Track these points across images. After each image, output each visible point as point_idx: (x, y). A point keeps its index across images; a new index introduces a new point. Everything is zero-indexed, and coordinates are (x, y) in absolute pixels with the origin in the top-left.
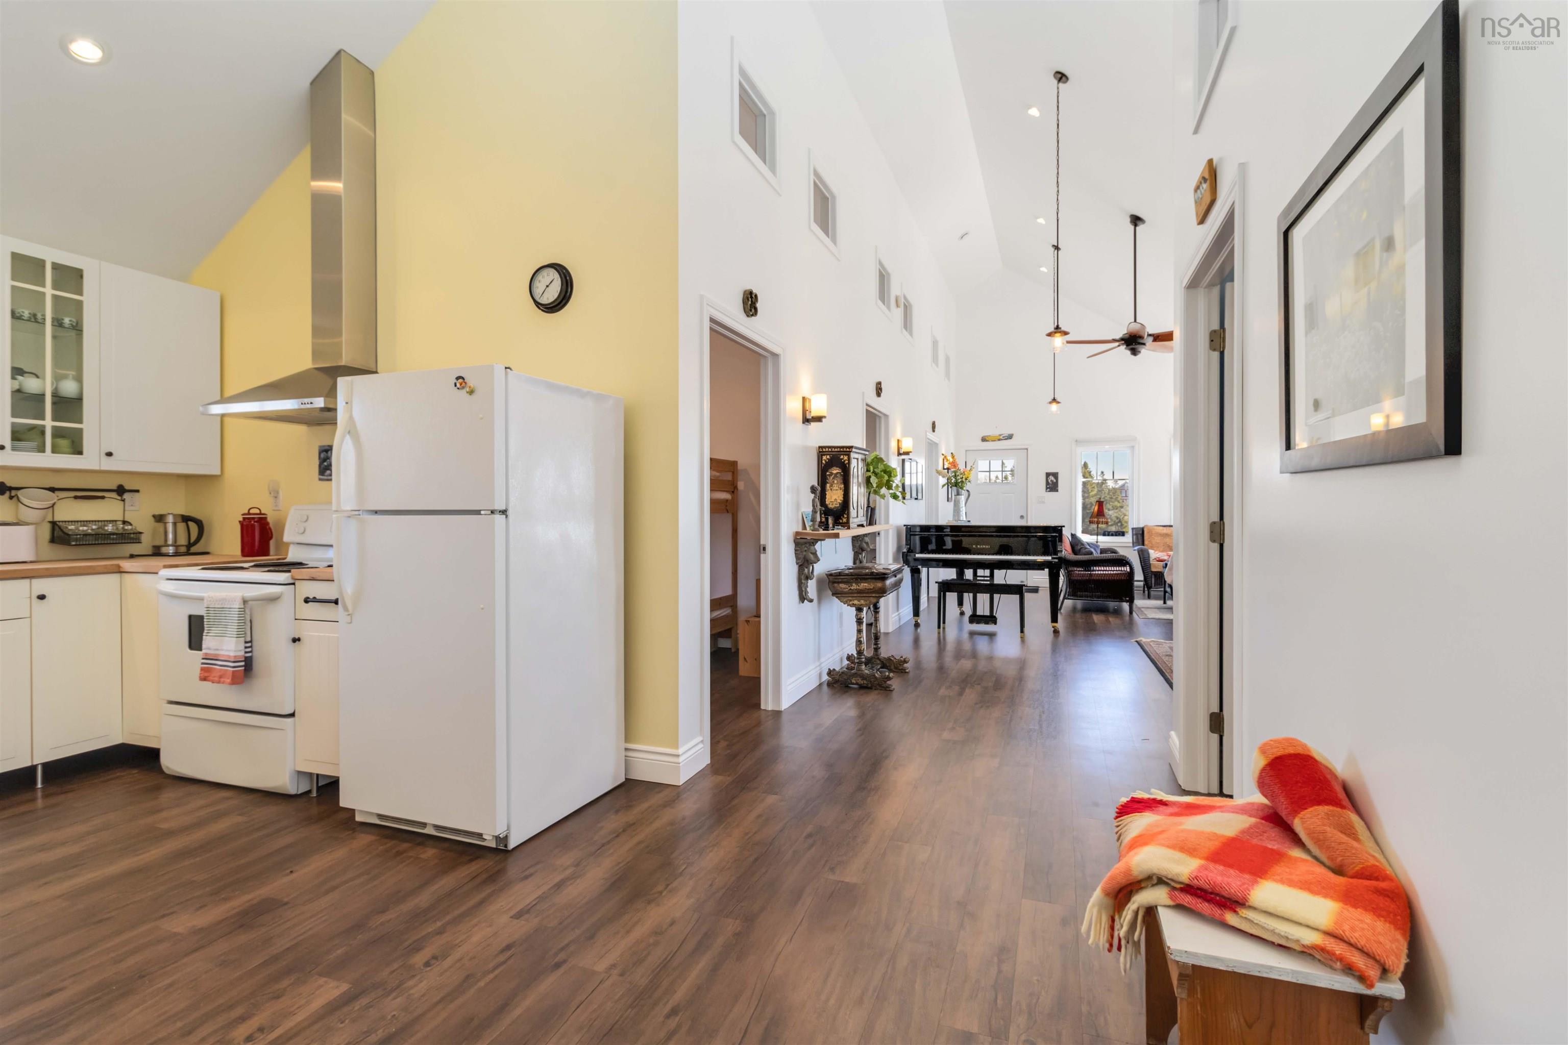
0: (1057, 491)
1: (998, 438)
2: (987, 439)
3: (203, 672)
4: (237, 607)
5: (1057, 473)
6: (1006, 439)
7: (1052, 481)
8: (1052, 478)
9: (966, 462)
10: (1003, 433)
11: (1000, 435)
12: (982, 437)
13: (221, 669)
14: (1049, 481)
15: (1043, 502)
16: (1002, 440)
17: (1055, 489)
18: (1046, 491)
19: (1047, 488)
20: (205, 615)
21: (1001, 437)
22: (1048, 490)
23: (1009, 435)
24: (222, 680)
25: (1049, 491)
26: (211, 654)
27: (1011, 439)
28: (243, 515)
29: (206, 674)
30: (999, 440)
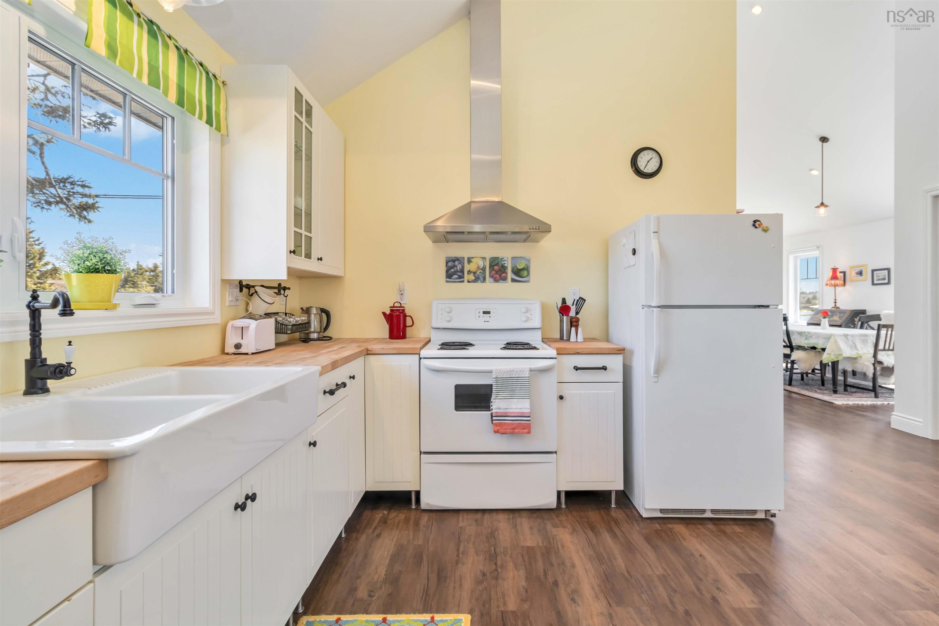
3: (495, 427)
4: (528, 376)
13: (514, 423)
20: (493, 384)
24: (516, 431)
26: (501, 413)
28: (390, 307)
29: (498, 428)
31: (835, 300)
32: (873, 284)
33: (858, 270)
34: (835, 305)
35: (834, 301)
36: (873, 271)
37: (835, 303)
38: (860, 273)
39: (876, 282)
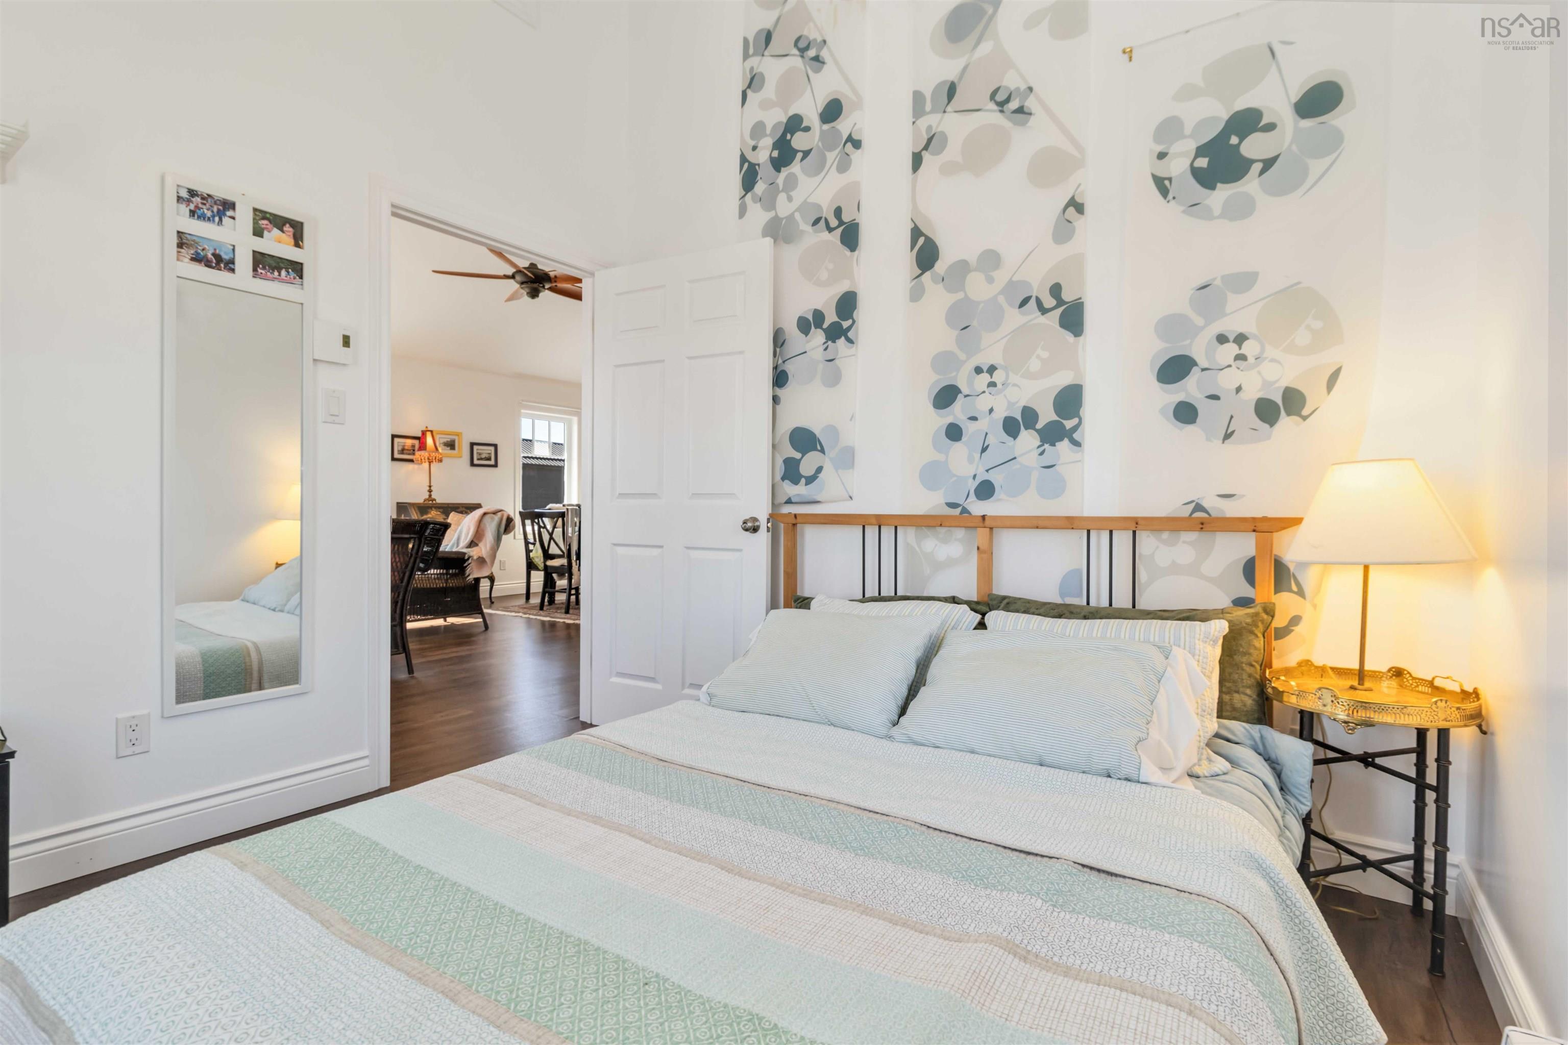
31: (430, 486)
32: (472, 464)
33: (448, 438)
34: (430, 496)
35: (428, 488)
36: (472, 445)
37: (430, 491)
38: (451, 445)
39: (476, 462)
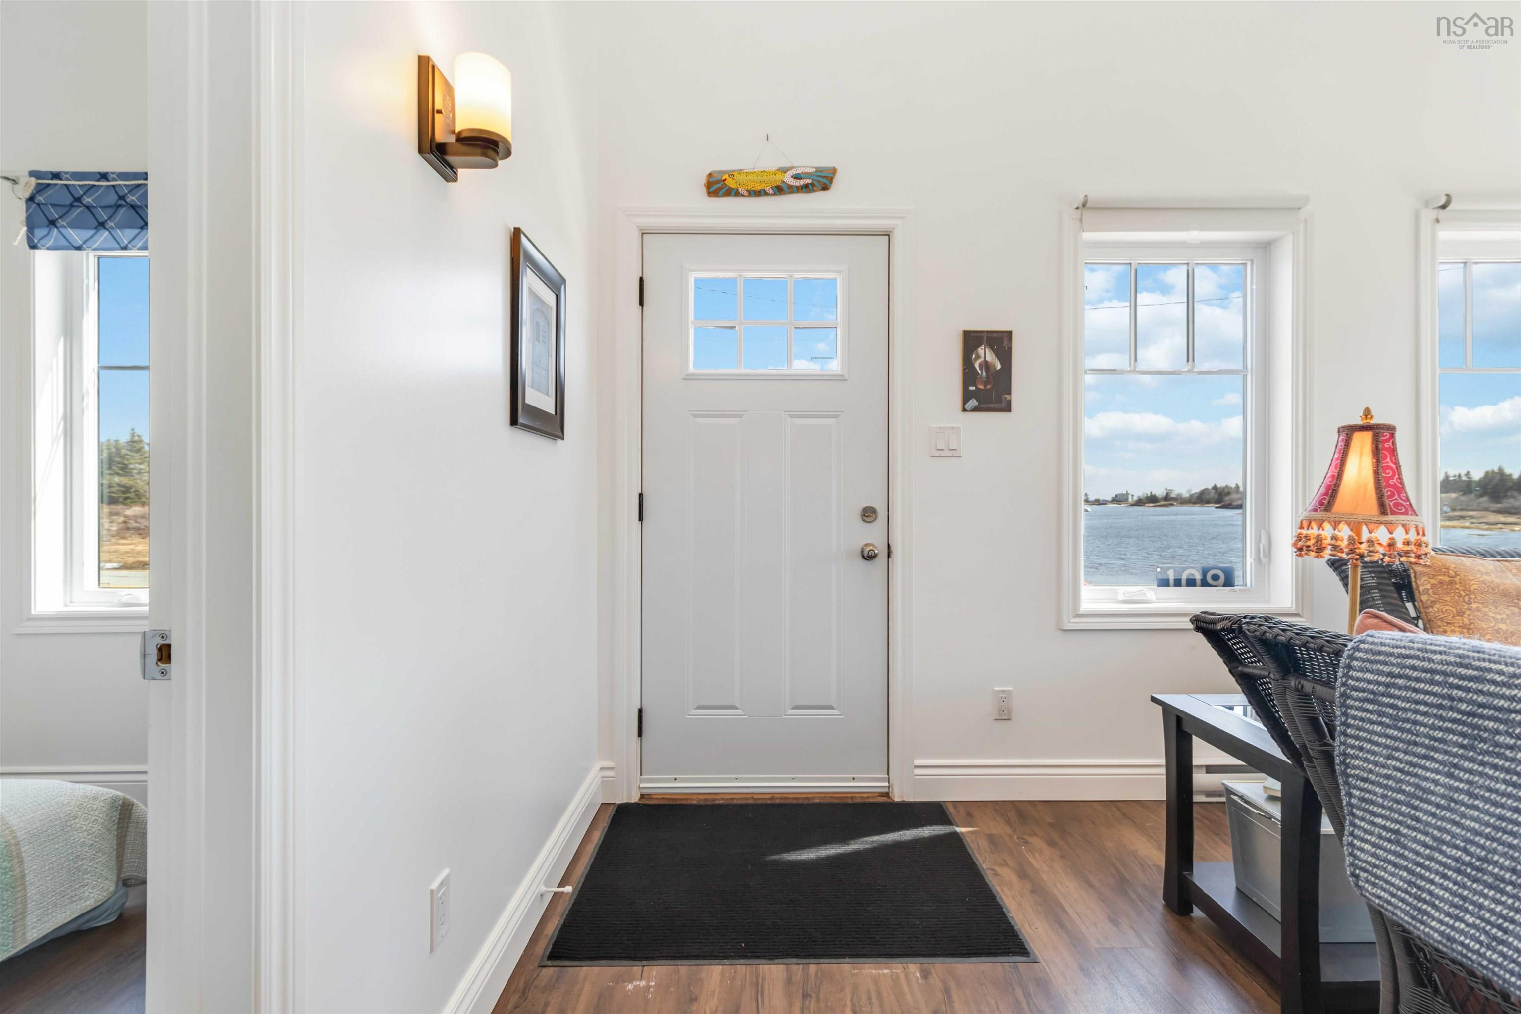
0: (1007, 408)
1: (778, 179)
2: (731, 183)
5: (1009, 334)
6: (806, 188)
7: (986, 365)
8: (984, 354)
9: (641, 280)
10: (795, 165)
11: (784, 171)
12: (710, 175)
14: (977, 366)
15: (954, 454)
16: (792, 190)
17: (999, 400)
18: (964, 410)
19: (967, 396)
21: (788, 179)
22: (973, 403)
23: (819, 170)
25: (975, 409)
27: (825, 188)
30: (779, 190)
